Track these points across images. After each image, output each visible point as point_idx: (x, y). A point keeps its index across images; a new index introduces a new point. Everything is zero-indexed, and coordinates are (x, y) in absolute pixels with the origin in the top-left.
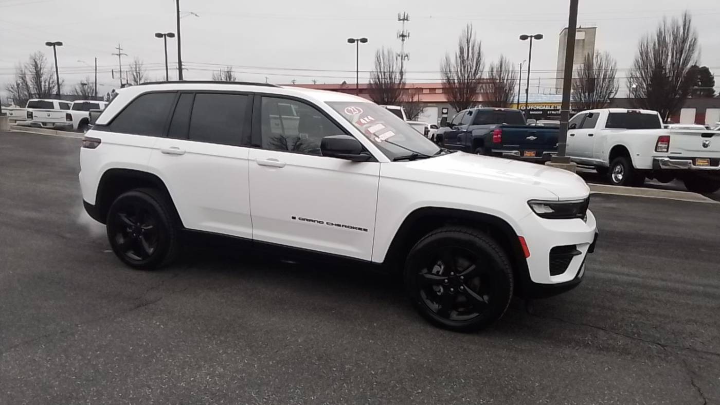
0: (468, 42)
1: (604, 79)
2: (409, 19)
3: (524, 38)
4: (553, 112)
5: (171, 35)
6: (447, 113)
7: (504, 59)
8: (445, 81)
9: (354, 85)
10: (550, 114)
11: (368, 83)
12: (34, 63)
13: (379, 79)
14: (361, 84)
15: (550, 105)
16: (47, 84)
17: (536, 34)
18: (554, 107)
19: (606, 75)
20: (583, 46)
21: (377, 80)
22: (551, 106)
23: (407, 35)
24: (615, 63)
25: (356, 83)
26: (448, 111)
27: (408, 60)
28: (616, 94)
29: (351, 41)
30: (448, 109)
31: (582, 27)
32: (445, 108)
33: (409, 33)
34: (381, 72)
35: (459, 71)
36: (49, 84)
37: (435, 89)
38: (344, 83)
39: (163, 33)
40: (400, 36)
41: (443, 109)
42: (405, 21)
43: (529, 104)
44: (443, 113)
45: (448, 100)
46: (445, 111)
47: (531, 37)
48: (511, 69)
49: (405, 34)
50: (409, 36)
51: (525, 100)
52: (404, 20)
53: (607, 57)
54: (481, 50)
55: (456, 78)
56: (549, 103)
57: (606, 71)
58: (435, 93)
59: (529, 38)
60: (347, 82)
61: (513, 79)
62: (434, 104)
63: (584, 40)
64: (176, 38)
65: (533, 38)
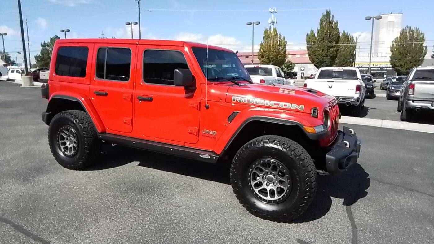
4: (375, 69)
5: (136, 23)
6: (304, 70)
9: (251, 53)
10: (373, 70)
14: (255, 52)
17: (377, 16)
18: (376, 65)
20: (393, 25)
22: (373, 65)
25: (252, 51)
29: (249, 24)
30: (304, 67)
37: (296, 54)
39: (130, 23)
41: (301, 67)
44: (301, 70)
47: (373, 18)
49: (274, 21)
52: (274, 12)
56: (372, 63)
60: (239, 52)
63: (394, 22)
64: (138, 25)
65: (375, 19)
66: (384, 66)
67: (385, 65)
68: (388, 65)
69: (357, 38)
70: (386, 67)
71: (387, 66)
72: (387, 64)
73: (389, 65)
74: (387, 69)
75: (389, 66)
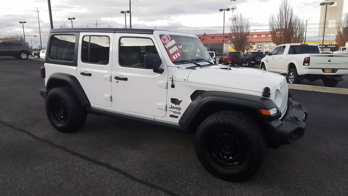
0: (285, 8)
3: (322, 4)
5: (128, 12)
6: (261, 48)
11: (229, 33)
13: (234, 30)
15: (319, 42)
20: (336, 10)
23: (235, 8)
30: (261, 45)
33: (236, 7)
41: (258, 45)
43: (306, 42)
44: (258, 48)
48: (301, 23)
49: (234, 8)
50: (236, 9)
65: (328, 4)
66: (328, 44)
69: (307, 21)
70: (330, 45)
72: (331, 42)
74: (331, 46)
75: (332, 44)
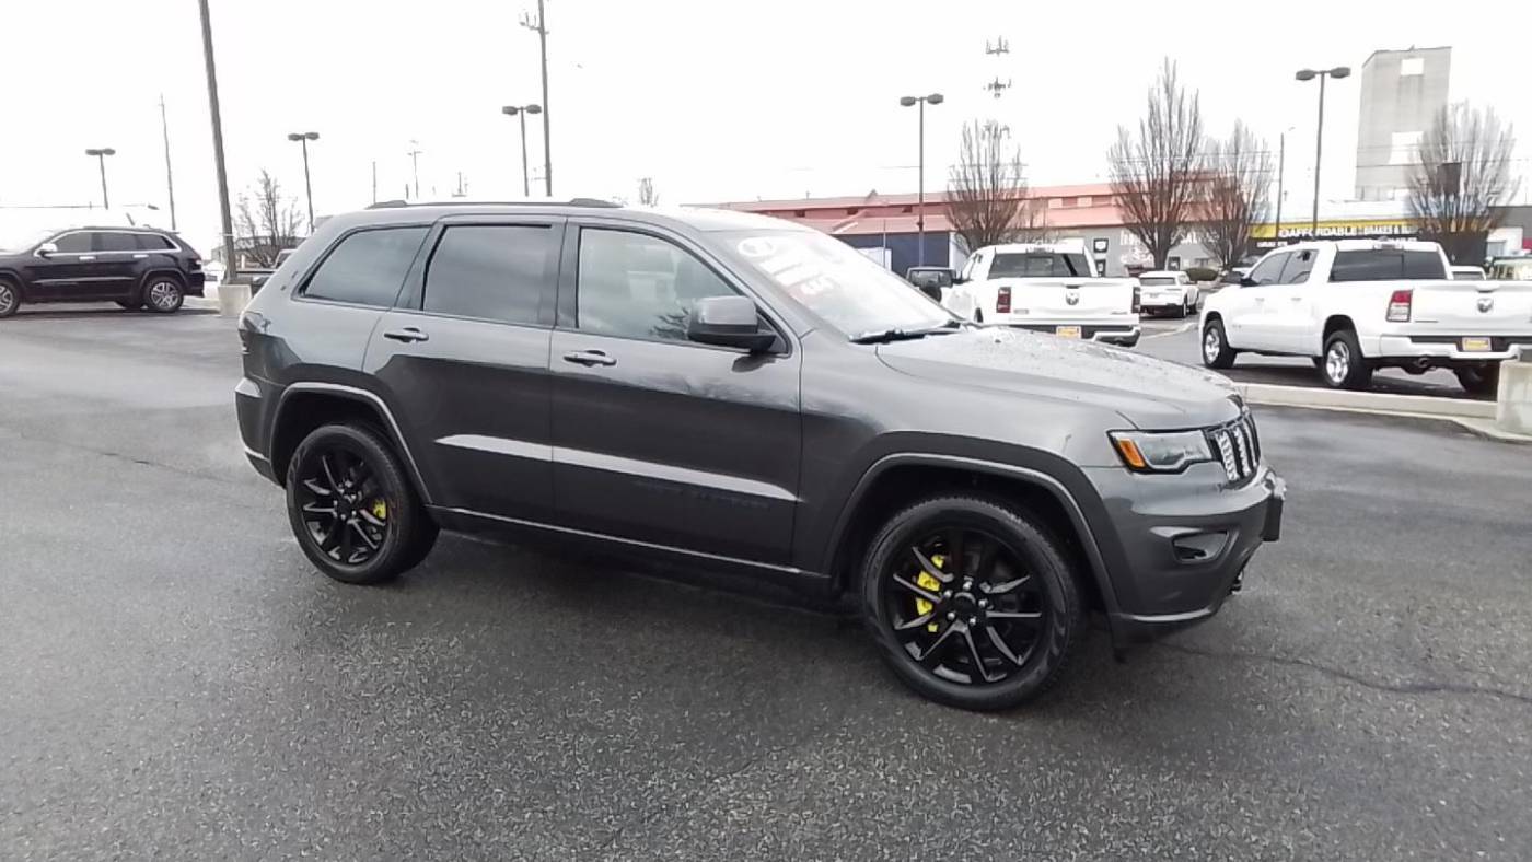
0: (1169, 91)
1: (1484, 163)
2: (1009, 49)
3: (1305, 76)
5: (534, 110)
6: (1105, 251)
7: (1243, 130)
8: (1117, 180)
12: (263, 177)
13: (967, 181)
14: (929, 194)
15: (1348, 225)
16: (288, 219)
17: (1335, 67)
18: (1358, 230)
19: (1489, 153)
20: (1420, 91)
21: (964, 184)
22: (1349, 230)
23: (1007, 84)
24: (1511, 126)
25: (918, 191)
26: (1107, 245)
27: (1009, 137)
28: (1513, 195)
29: (908, 102)
30: (1106, 240)
31: (1416, 47)
32: (1101, 240)
34: (971, 166)
35: (1149, 154)
36: (292, 217)
37: (1076, 198)
38: (873, 193)
39: (517, 107)
40: (990, 87)
41: (1095, 241)
42: (1002, 54)
43: (1283, 224)
44: (1096, 251)
45: (1124, 219)
46: (1101, 245)
47: (1323, 73)
48: (1259, 150)
49: (1002, 83)
50: (1009, 86)
51: (1312, 216)
52: (999, 51)
53: (1490, 111)
54: (1201, 111)
55: (1143, 172)
56: (1345, 222)
57: (1488, 143)
58: (1077, 208)
59: (1318, 77)
60: (879, 192)
61: (1265, 170)
62: (1077, 232)
63: (1421, 76)
64: (541, 116)
65: (1327, 76)
67: (1390, 228)
68: (1400, 227)
71: (1396, 232)
72: (1397, 224)
73: (1403, 228)
